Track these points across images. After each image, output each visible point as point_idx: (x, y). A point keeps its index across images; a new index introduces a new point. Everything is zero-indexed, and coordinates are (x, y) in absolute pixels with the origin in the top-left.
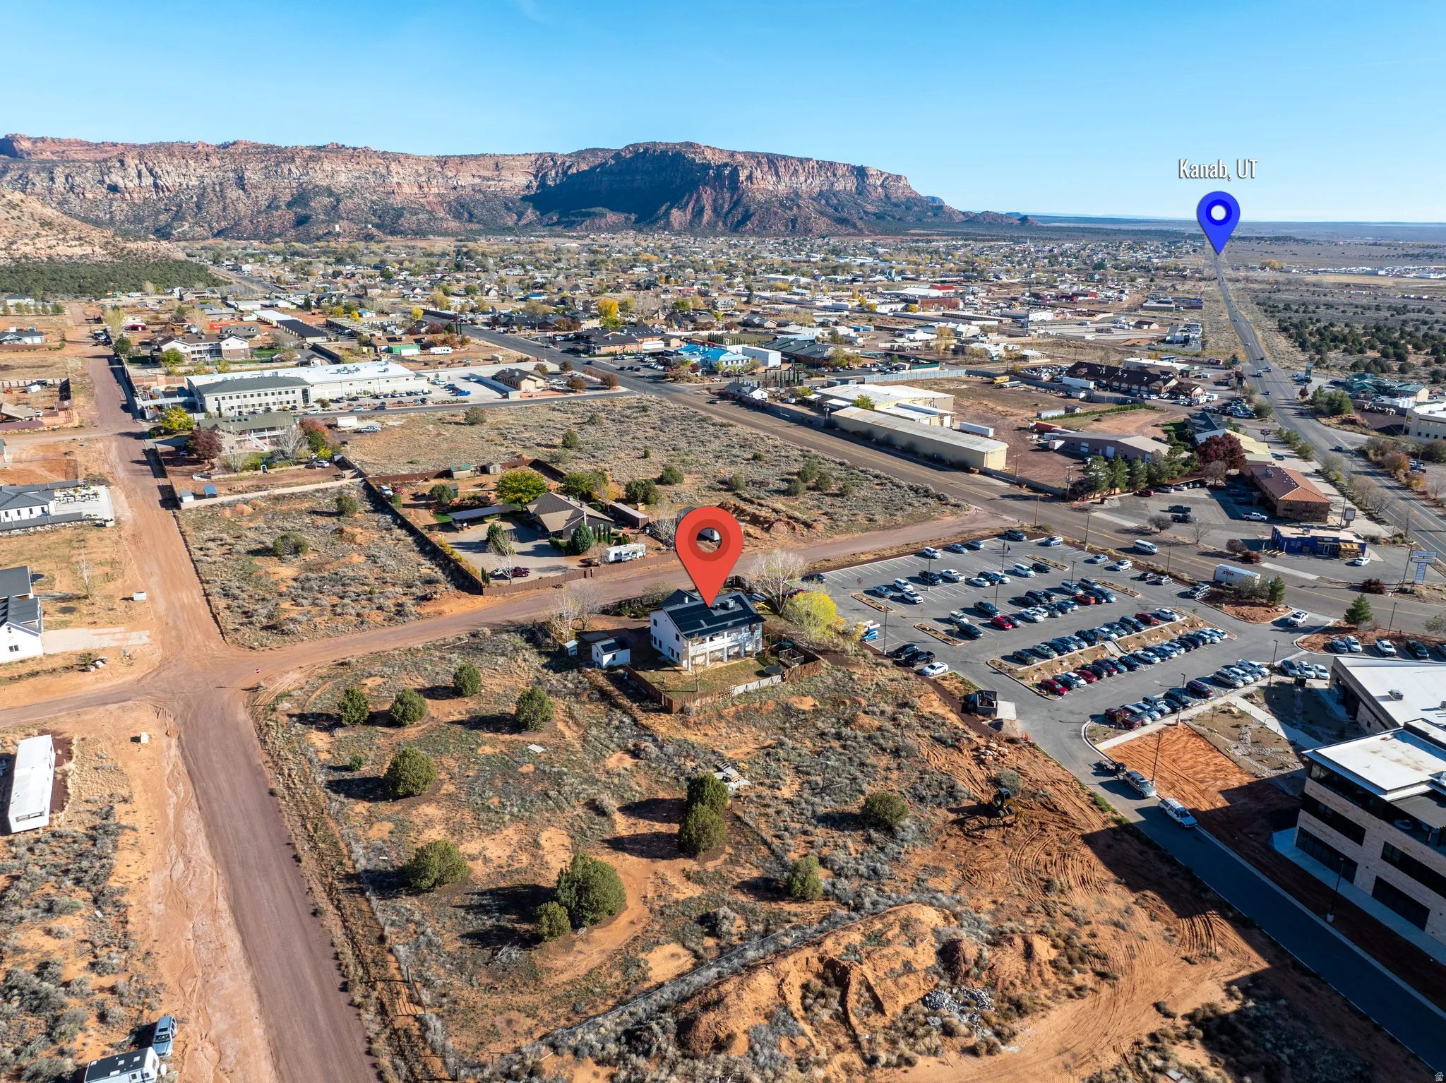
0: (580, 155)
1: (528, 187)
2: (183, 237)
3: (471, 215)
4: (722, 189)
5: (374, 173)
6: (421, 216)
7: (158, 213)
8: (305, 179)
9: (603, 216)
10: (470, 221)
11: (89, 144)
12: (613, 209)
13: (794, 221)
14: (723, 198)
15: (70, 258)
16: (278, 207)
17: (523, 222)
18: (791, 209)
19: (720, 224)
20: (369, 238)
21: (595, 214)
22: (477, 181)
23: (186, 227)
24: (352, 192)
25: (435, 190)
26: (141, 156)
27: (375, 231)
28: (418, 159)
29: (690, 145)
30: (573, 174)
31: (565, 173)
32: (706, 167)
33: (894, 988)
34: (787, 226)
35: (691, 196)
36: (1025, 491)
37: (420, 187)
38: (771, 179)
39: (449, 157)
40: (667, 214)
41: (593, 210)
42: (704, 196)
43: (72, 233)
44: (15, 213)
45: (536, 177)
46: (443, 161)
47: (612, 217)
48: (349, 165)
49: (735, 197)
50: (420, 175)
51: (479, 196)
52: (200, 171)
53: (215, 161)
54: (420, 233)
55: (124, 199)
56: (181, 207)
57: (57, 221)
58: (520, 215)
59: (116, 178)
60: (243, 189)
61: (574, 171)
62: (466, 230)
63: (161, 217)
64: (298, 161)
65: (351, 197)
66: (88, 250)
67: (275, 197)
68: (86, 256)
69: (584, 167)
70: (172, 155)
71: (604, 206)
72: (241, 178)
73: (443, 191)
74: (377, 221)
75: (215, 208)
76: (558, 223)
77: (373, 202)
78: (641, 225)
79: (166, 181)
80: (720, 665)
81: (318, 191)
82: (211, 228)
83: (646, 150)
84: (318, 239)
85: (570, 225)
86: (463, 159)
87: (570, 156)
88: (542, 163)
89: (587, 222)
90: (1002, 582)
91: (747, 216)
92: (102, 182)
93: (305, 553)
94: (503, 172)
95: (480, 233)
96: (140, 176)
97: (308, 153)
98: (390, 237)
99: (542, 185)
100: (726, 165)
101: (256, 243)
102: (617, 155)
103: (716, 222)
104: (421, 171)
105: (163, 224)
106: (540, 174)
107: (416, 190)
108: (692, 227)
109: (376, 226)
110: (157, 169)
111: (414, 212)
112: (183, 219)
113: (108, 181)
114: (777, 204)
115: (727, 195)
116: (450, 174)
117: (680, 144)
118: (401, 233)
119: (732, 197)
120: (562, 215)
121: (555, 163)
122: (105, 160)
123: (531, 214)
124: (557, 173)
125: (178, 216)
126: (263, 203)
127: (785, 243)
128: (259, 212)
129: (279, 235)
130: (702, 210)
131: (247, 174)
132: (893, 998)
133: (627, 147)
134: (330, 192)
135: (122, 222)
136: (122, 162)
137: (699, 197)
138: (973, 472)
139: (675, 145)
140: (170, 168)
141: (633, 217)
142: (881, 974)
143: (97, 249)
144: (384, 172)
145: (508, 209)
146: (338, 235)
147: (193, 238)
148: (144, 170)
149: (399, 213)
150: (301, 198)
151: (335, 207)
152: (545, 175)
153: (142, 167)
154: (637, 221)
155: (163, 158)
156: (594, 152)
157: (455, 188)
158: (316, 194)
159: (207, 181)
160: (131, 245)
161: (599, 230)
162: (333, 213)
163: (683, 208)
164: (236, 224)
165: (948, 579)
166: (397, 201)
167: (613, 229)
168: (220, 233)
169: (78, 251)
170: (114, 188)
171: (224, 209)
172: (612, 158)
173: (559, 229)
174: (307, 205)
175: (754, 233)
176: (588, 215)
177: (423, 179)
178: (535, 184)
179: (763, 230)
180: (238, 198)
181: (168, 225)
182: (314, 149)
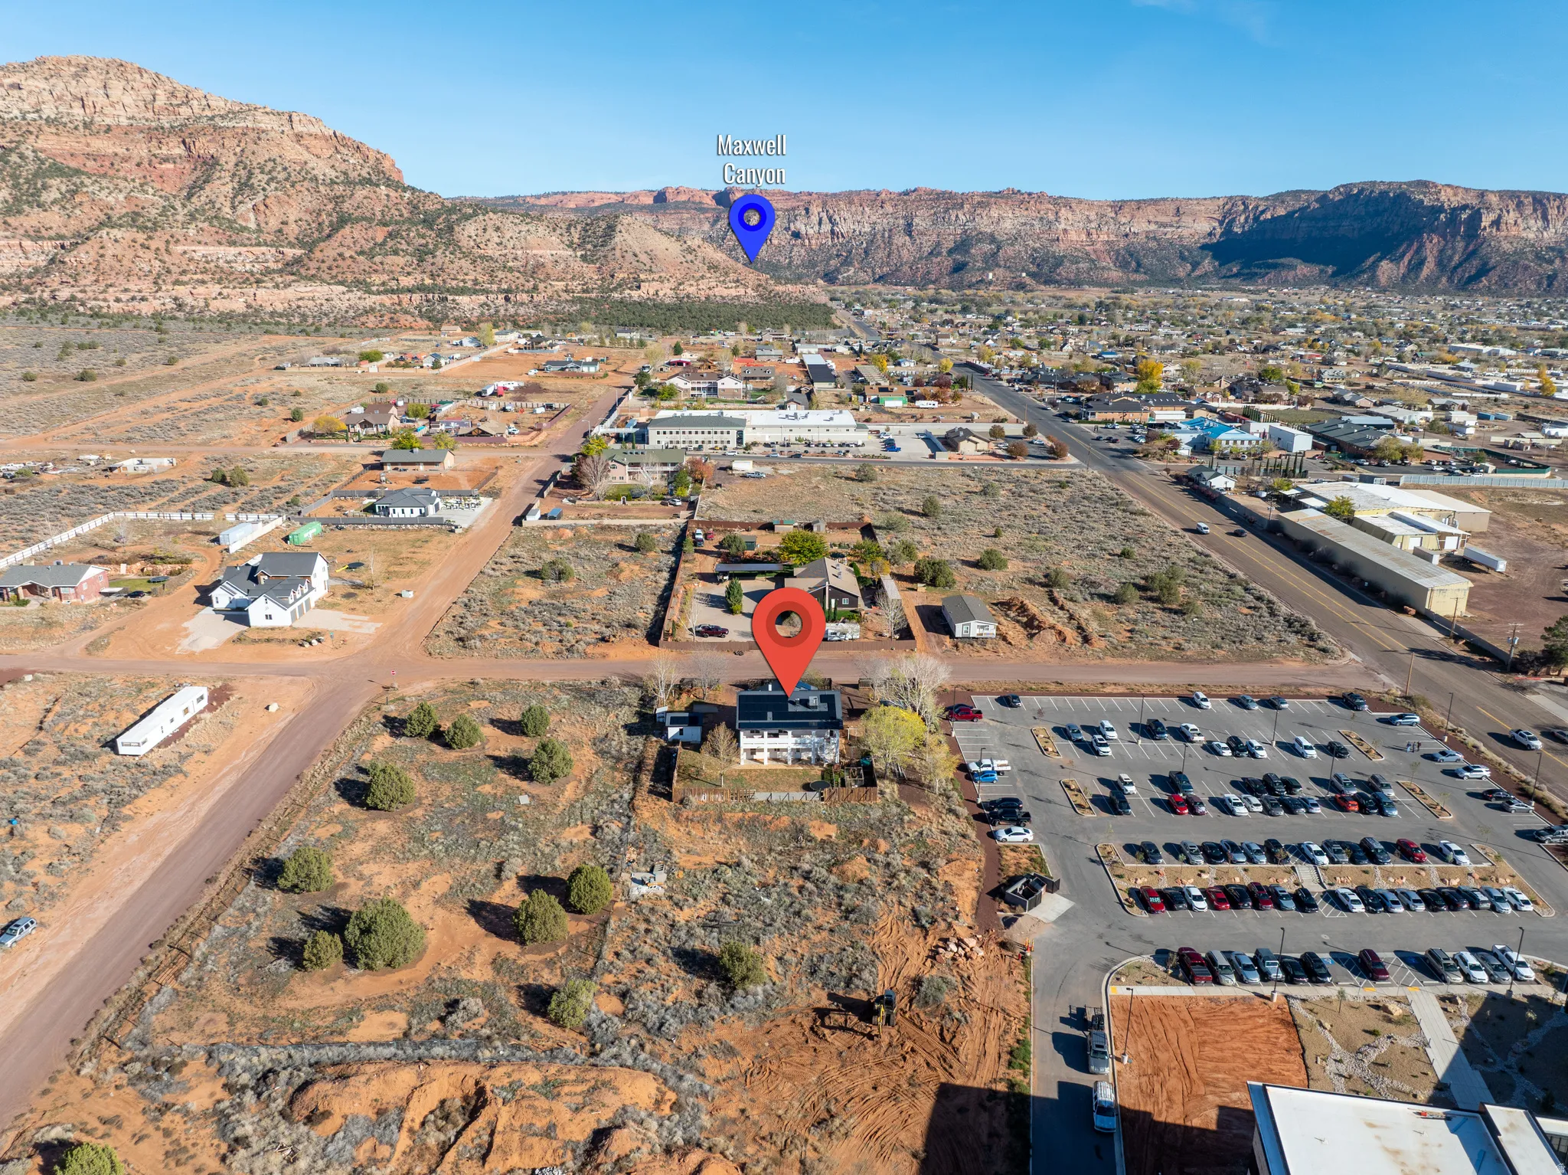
0: (1279, 198)
1: (1210, 234)
2: (847, 282)
3: (1139, 265)
4: (1454, 236)
5: (1041, 219)
6: (1081, 265)
7: (830, 258)
8: (970, 225)
9: (1293, 267)
10: (1136, 271)
11: (789, 194)
12: (1307, 260)
13: (1551, 278)
14: (1453, 248)
15: (723, 298)
16: (939, 254)
17: (1197, 273)
18: (1551, 262)
19: (1444, 280)
20: (1021, 287)
21: (1283, 266)
22: (1153, 227)
23: (851, 273)
24: (1014, 239)
25: (1104, 237)
26: (825, 204)
27: (1028, 281)
28: (1091, 205)
29: (1423, 184)
30: (1266, 220)
31: (1256, 219)
32: (1438, 210)
33: (515, 1145)
34: (1539, 284)
35: (1409, 246)
36: (1458, 649)
37: (1089, 234)
38: (1535, 224)
39: (1125, 202)
40: (1374, 266)
41: (1282, 260)
42: (1428, 245)
43: (732, 276)
44: (690, 257)
45: (1221, 223)
46: (1118, 206)
47: (1303, 269)
48: (1017, 213)
49: (1471, 248)
50: (1090, 222)
51: (1153, 244)
52: (874, 218)
53: (889, 208)
54: (1076, 283)
55: (803, 245)
56: (850, 252)
57: (723, 265)
58: (1195, 265)
59: (800, 226)
60: (910, 236)
61: (1269, 216)
62: (1128, 281)
63: (832, 262)
64: (967, 207)
65: (1012, 245)
66: (741, 291)
67: (938, 244)
68: (738, 297)
69: (1281, 212)
70: (851, 203)
71: (1296, 257)
72: (910, 225)
73: (1112, 238)
74: (1033, 268)
75: (881, 254)
76: (1236, 276)
77: (1035, 250)
78: (1338, 279)
79: (843, 228)
80: (781, 766)
81: (981, 237)
82: (874, 273)
83: (1361, 192)
84: (969, 287)
85: (1250, 277)
86: (1140, 204)
87: (1267, 199)
88: (1229, 209)
89: (1271, 275)
90: (1253, 755)
91: (1484, 271)
92: (787, 229)
93: (567, 580)
94: (1184, 218)
95: (1141, 284)
96: (820, 224)
97: (977, 199)
98: (1042, 287)
99: (1228, 232)
100: (1465, 207)
101: (910, 289)
102: (1323, 197)
103: (1438, 278)
104: (1093, 217)
105: (832, 268)
106: (1227, 220)
107: (1084, 237)
108: (1404, 285)
109: (1030, 274)
110: (836, 217)
111: (1075, 261)
112: (851, 264)
113: (792, 228)
114: (1530, 256)
115: (1460, 245)
116: (1124, 220)
117: (1409, 184)
118: (1057, 282)
119: (1466, 247)
120: (1246, 265)
121: (1246, 207)
122: (793, 209)
123: (1207, 265)
124: (1246, 219)
125: (847, 262)
126: (927, 249)
127: (1529, 305)
128: (921, 258)
129: (933, 282)
130: (1421, 263)
131: (916, 220)
132: (506, 1154)
133: (1337, 188)
134: (992, 239)
135: (798, 267)
136: (807, 210)
137: (1421, 246)
138: (1406, 612)
139: (1401, 184)
140: (847, 215)
141: (1330, 270)
142: (517, 1124)
143: (749, 291)
144: (1051, 217)
145: (1182, 258)
146: (990, 283)
147: (856, 283)
148: (825, 218)
149: (1059, 262)
150: (963, 245)
151: (994, 255)
152: (1233, 220)
153: (824, 215)
154: (1334, 275)
155: (843, 206)
156: (1296, 194)
157: (1127, 235)
158: (979, 241)
159: (878, 227)
160: (780, 288)
161: (1285, 283)
162: (991, 260)
163: (1397, 260)
164: (897, 270)
165: (1181, 735)
166: (1059, 249)
167: (1301, 283)
168: (881, 279)
169: (733, 292)
170: (796, 235)
171: (889, 256)
172: (1316, 201)
173: (1236, 282)
174: (967, 252)
175: (1489, 291)
176: (1275, 266)
177: (1093, 225)
178: (1219, 231)
179: (1504, 287)
180: (904, 245)
181: (837, 270)
182: (983, 195)
